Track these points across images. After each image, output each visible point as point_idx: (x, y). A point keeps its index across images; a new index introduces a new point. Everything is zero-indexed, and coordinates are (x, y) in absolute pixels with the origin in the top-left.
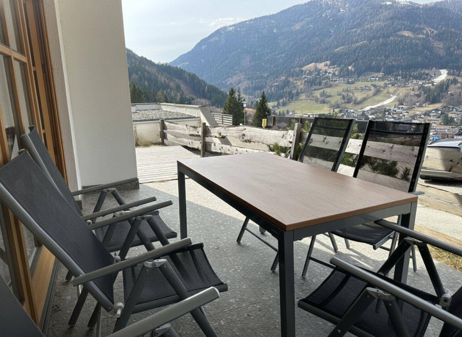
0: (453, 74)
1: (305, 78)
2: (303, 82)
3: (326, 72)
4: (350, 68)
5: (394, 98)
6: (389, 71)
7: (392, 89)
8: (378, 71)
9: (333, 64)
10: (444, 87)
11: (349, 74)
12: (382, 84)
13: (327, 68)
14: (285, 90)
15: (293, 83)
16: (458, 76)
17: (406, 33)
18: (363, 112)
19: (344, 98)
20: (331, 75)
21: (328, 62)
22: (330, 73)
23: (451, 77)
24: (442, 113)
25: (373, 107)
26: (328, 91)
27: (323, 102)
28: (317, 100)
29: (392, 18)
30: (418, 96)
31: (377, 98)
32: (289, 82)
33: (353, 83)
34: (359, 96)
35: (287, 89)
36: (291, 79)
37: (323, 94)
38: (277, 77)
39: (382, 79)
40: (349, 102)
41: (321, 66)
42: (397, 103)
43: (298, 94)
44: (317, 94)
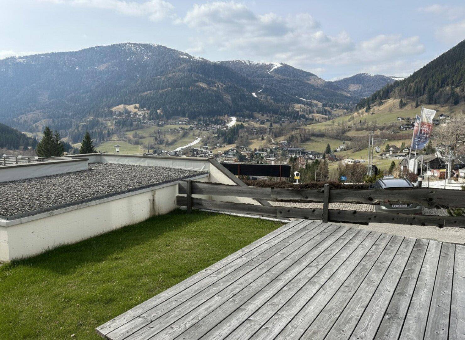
0: (240, 121)
1: (115, 119)
2: (114, 122)
3: (136, 114)
4: (159, 111)
5: (199, 140)
6: (193, 117)
7: (197, 132)
8: (184, 116)
9: (142, 106)
10: (235, 130)
11: (158, 117)
12: (188, 127)
13: (136, 110)
14: (94, 130)
15: (102, 124)
16: (244, 122)
17: (203, 85)
18: (176, 152)
19: (156, 139)
20: (141, 117)
21: (138, 105)
22: (140, 115)
23: (240, 123)
24: (237, 152)
25: (183, 148)
26: (140, 132)
27: (137, 143)
28: (130, 141)
29: (190, 71)
30: (218, 138)
31: (185, 140)
32: (98, 121)
33: (163, 125)
34: (170, 138)
35: (96, 129)
36: (100, 120)
37: (135, 136)
38: (83, 117)
39: (187, 123)
40: (161, 142)
41: (131, 108)
42: (202, 143)
43: (109, 134)
44: (130, 135)
